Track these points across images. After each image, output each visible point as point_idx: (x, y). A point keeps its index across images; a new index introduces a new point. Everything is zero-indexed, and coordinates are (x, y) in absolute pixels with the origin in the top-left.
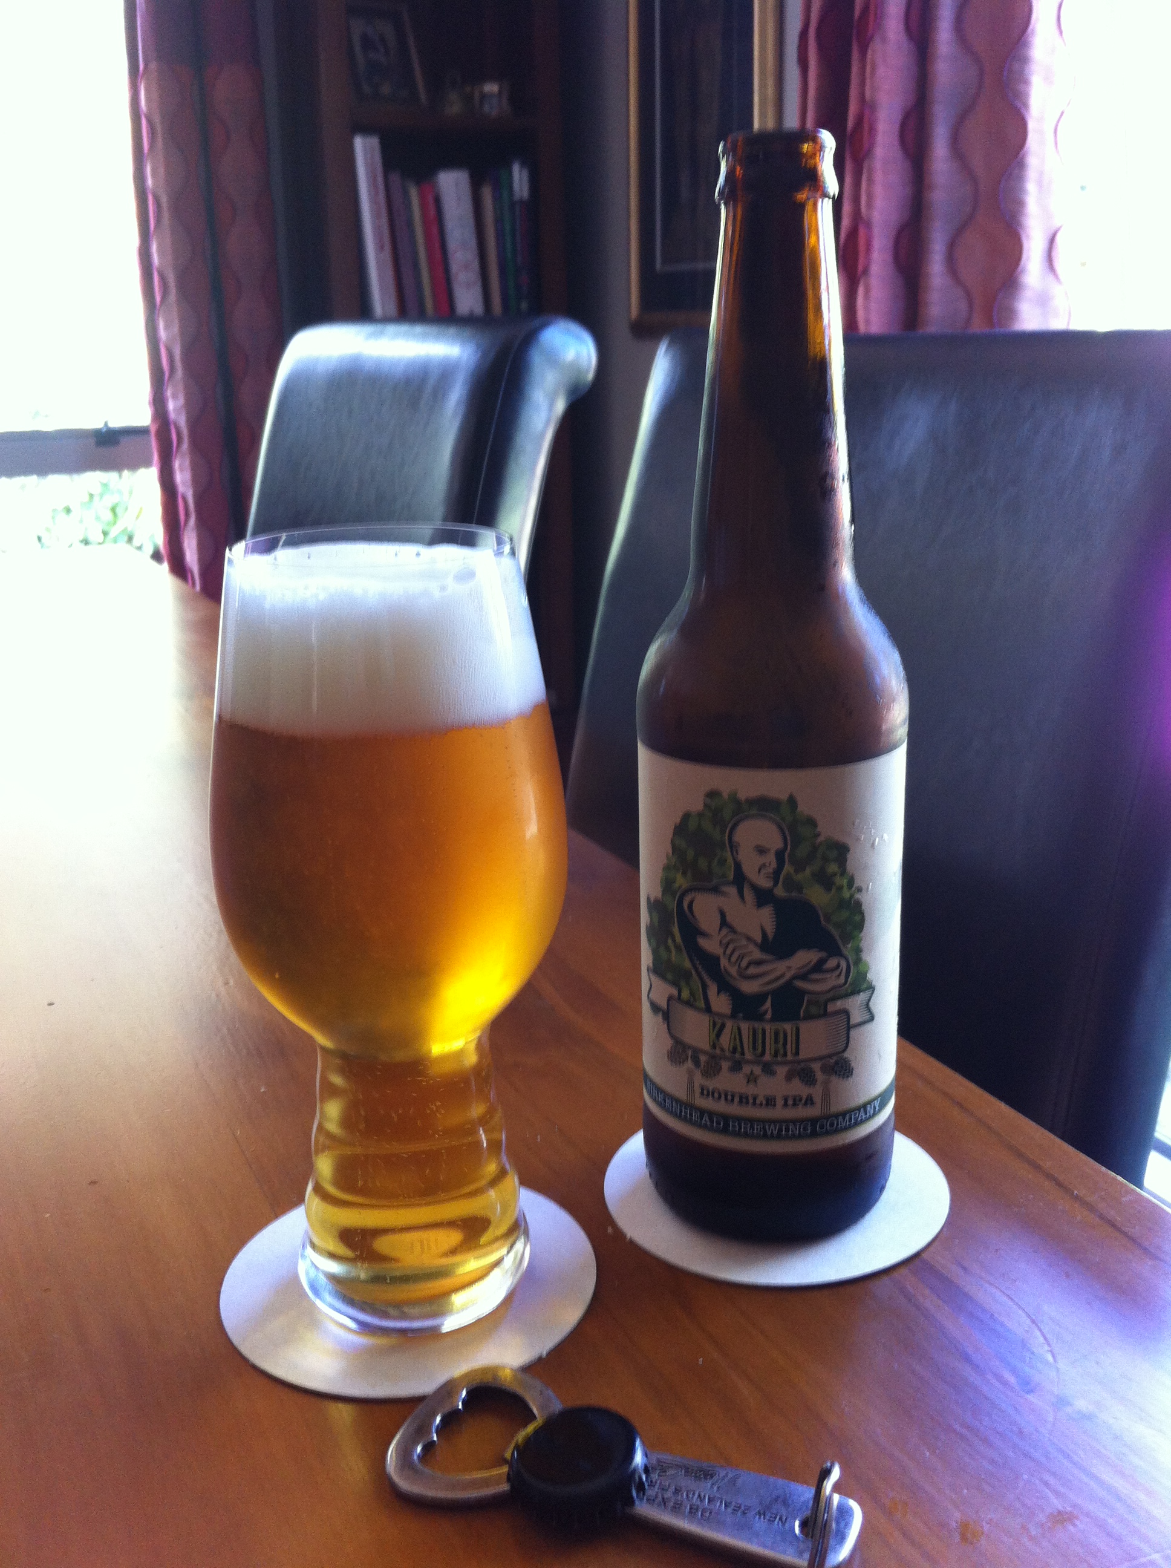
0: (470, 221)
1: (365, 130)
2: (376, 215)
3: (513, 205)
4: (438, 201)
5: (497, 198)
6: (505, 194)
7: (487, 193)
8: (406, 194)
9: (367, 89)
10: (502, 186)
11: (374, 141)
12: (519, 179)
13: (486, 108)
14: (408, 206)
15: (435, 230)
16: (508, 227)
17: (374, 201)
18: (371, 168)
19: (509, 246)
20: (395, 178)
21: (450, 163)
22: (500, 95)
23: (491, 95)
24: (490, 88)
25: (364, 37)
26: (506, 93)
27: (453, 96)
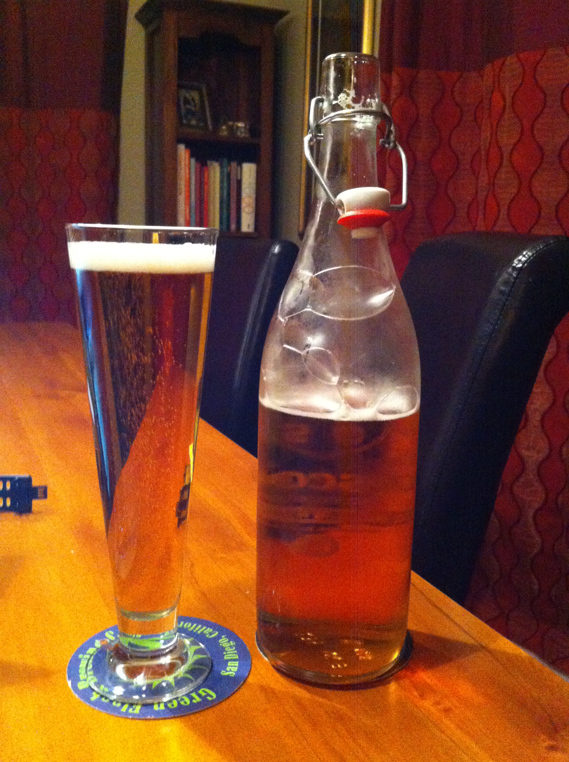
1: (183, 142)
9: (185, 121)
11: (186, 147)
13: (239, 133)
22: (245, 127)
23: (242, 127)
24: (241, 125)
25: (185, 98)
26: (248, 127)
27: (224, 127)
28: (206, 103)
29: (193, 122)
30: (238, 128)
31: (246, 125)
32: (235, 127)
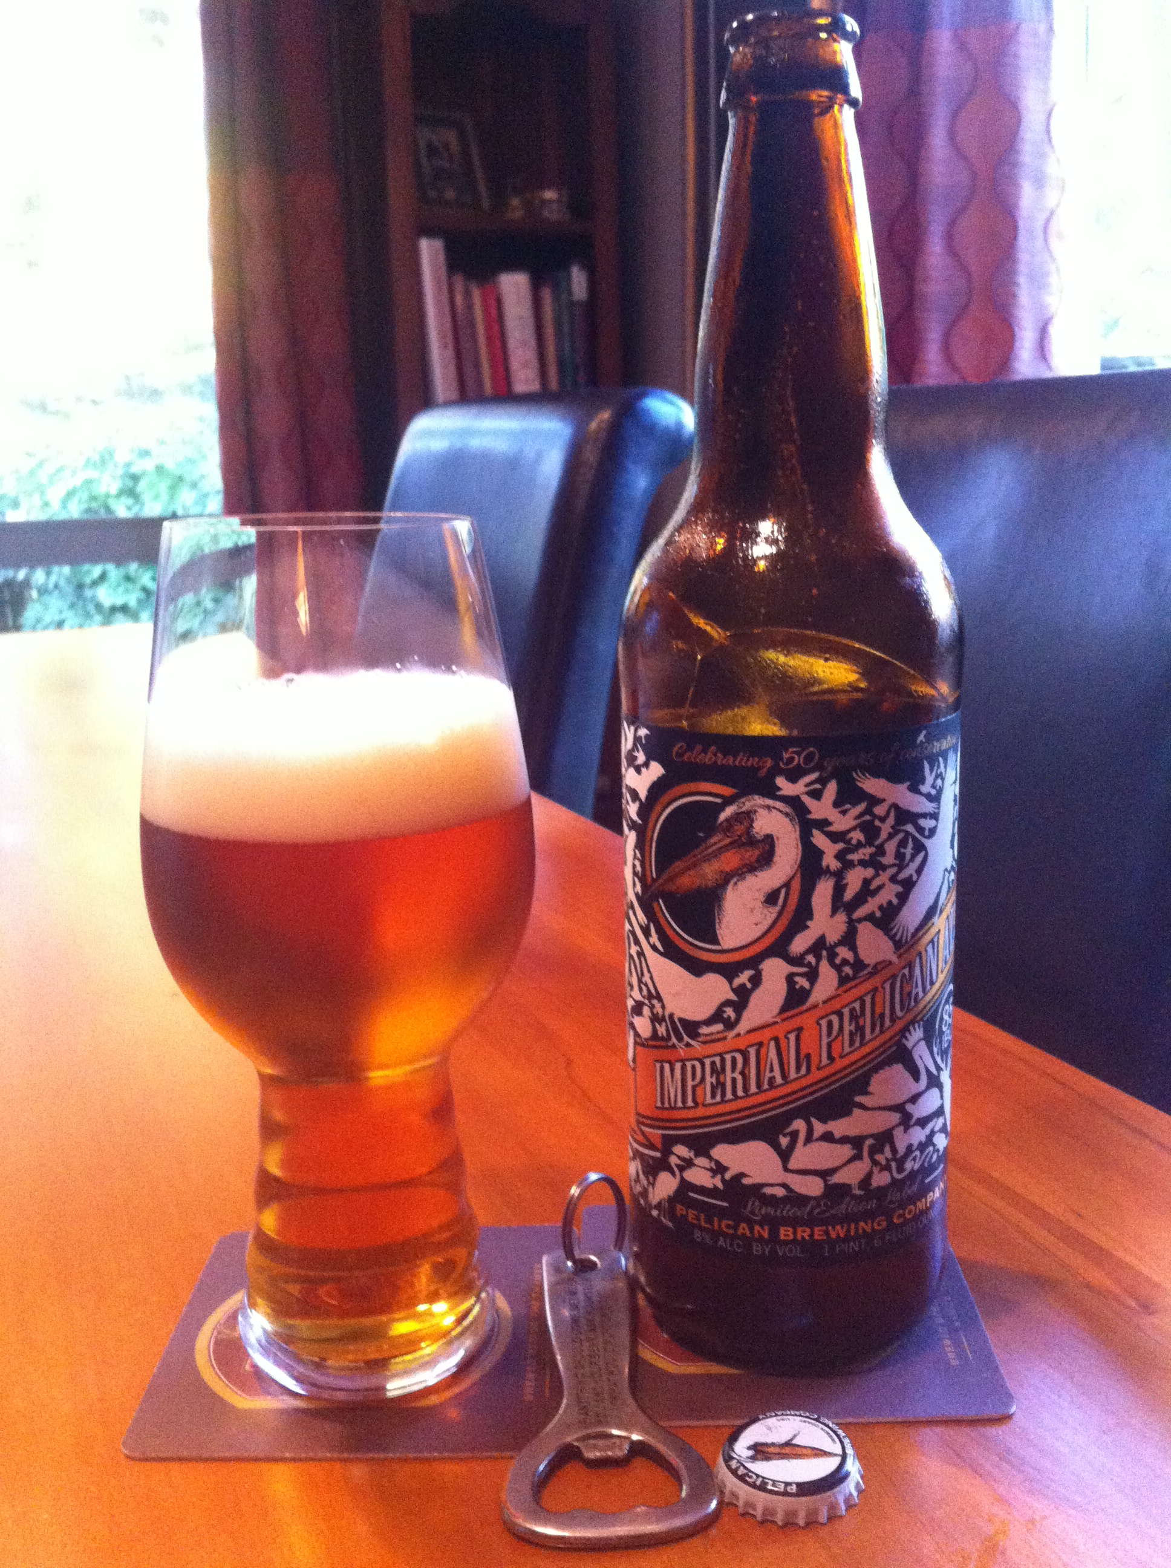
0: (530, 322)
1: (430, 232)
2: (440, 314)
3: (572, 304)
4: (499, 301)
5: (556, 299)
6: (564, 296)
7: (547, 294)
8: (468, 294)
9: (432, 194)
10: (561, 287)
11: (438, 244)
12: (578, 281)
13: (546, 214)
14: (469, 307)
15: (496, 328)
16: (566, 328)
17: (438, 302)
18: (435, 271)
19: (567, 346)
20: (459, 281)
21: (511, 266)
22: (559, 201)
23: (551, 201)
24: (549, 195)
25: (430, 145)
26: (565, 199)
27: (515, 202)
28: (475, 151)
29: (450, 194)
30: (544, 202)
31: (561, 194)
32: (537, 200)
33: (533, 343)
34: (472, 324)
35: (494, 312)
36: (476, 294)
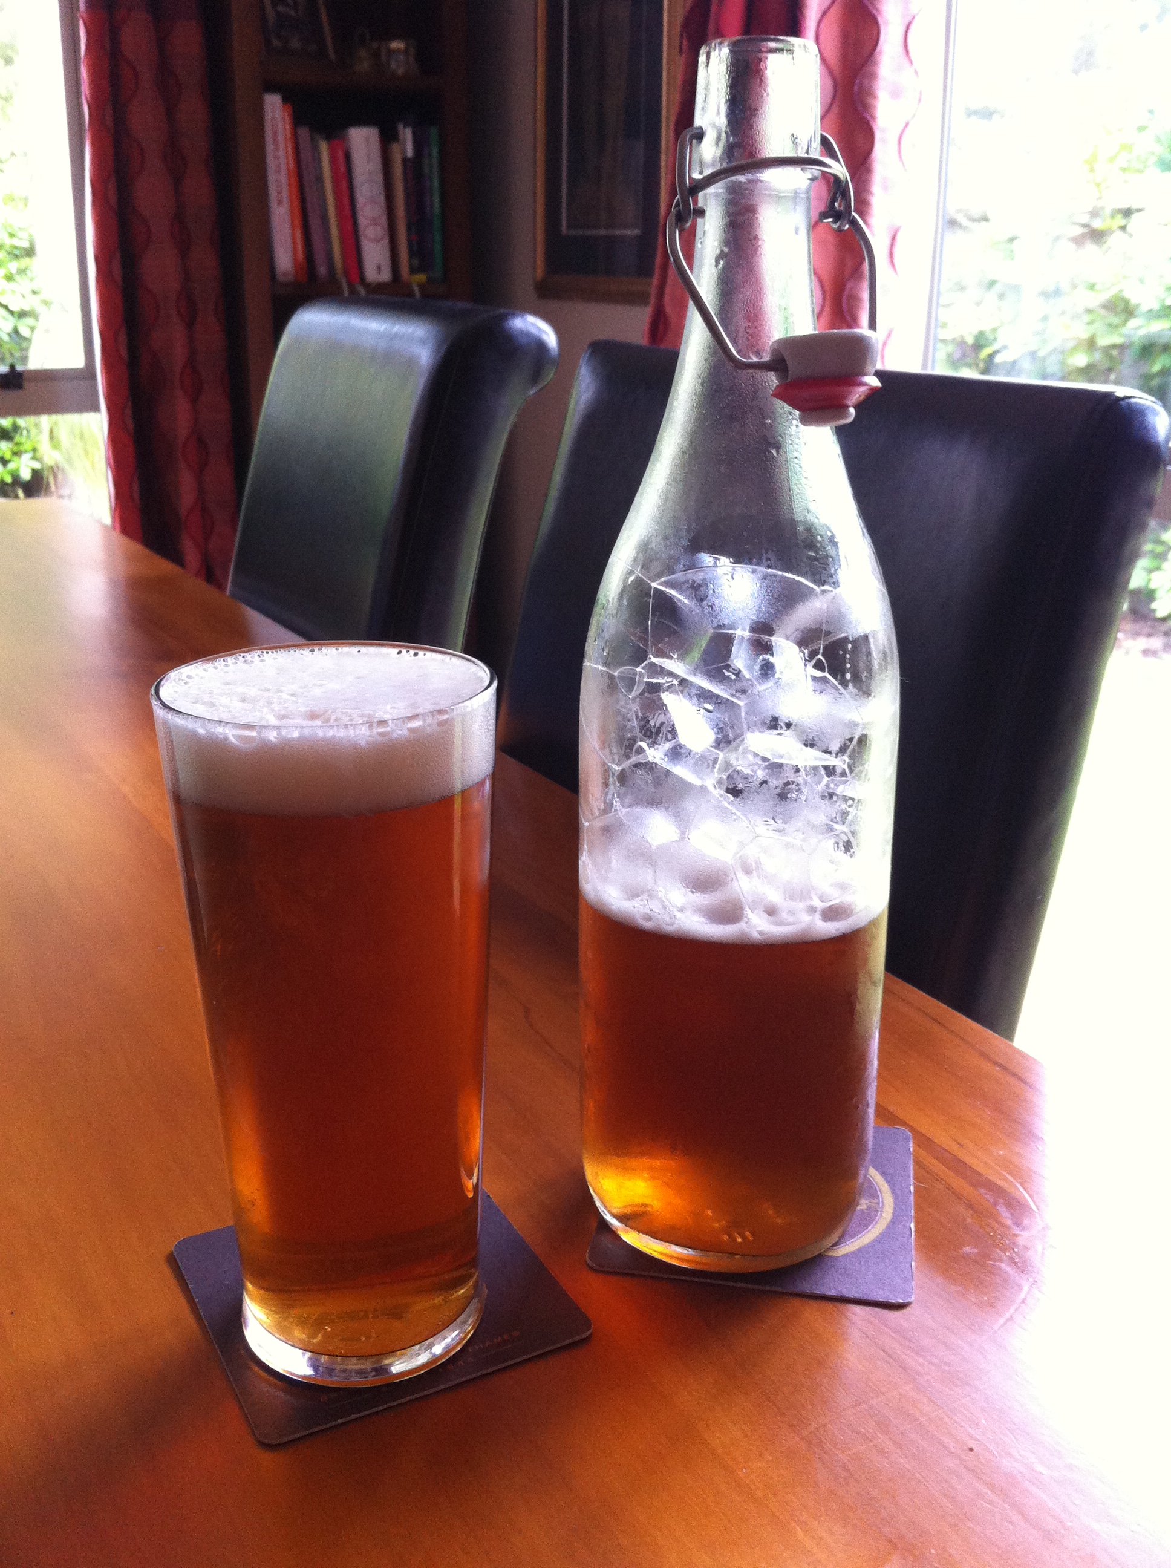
0: (379, 178)
1: (274, 88)
4: (348, 156)
7: (396, 150)
8: (315, 148)
9: (276, 42)
11: (282, 100)
13: (393, 64)
14: (318, 159)
15: (344, 183)
20: (304, 132)
21: (361, 120)
22: (406, 51)
23: (398, 51)
24: (396, 45)
26: (412, 51)
27: (363, 53)
29: (295, 44)
30: (391, 52)
31: (407, 45)
32: (383, 53)
33: (382, 199)
34: (319, 179)
35: (342, 169)
36: (324, 147)
